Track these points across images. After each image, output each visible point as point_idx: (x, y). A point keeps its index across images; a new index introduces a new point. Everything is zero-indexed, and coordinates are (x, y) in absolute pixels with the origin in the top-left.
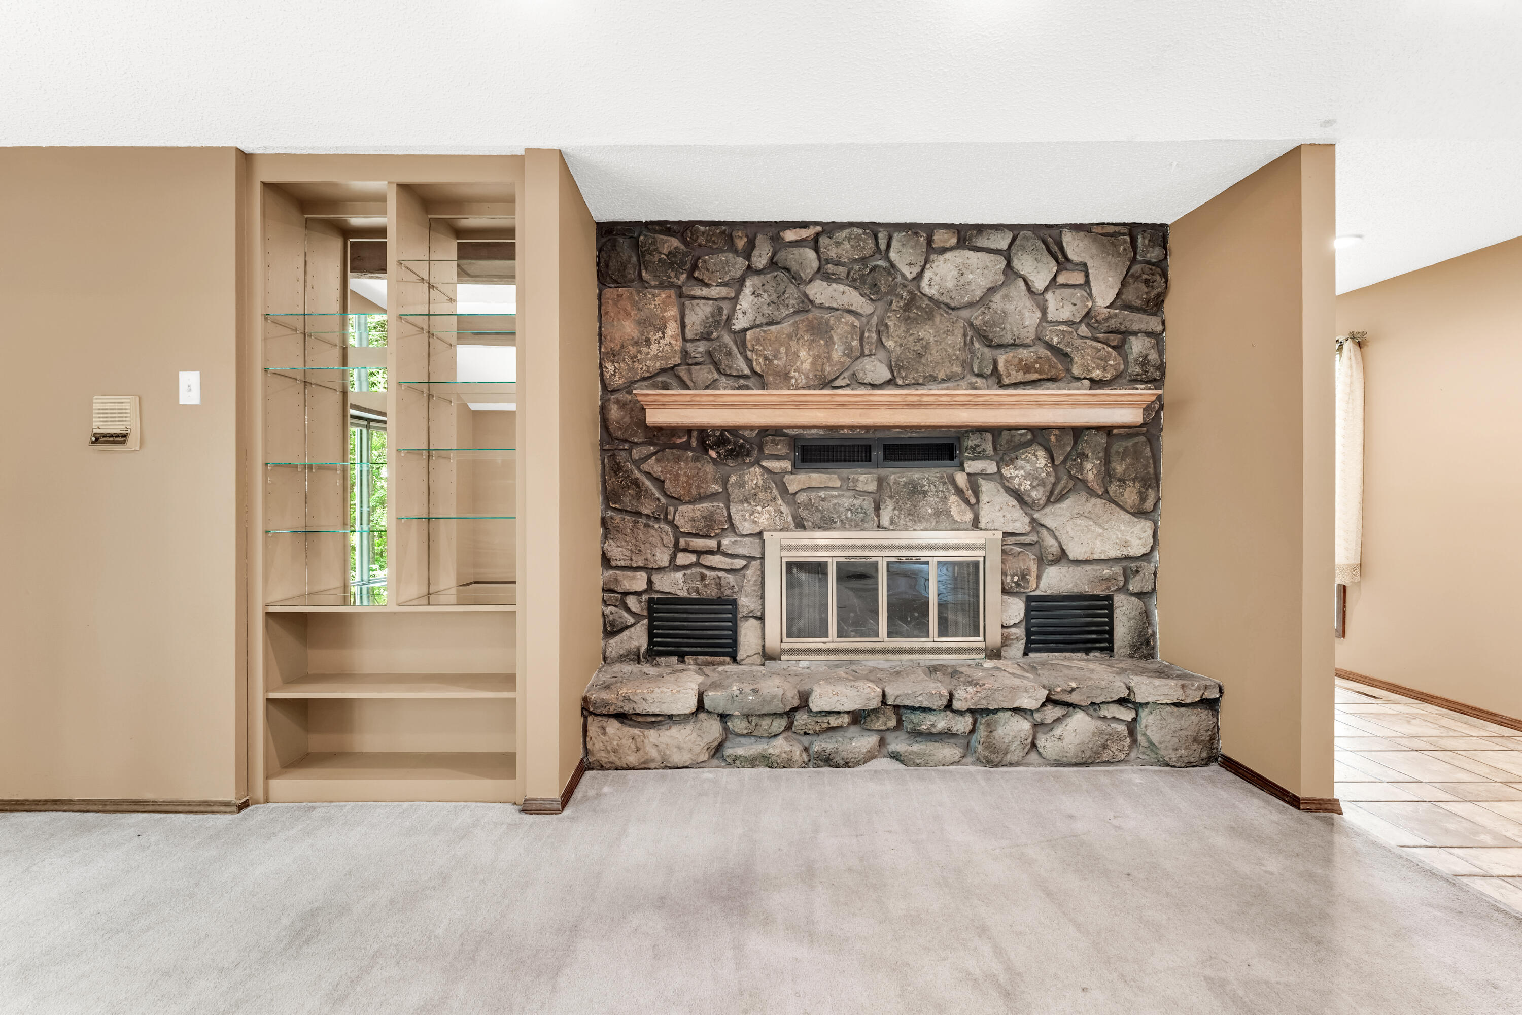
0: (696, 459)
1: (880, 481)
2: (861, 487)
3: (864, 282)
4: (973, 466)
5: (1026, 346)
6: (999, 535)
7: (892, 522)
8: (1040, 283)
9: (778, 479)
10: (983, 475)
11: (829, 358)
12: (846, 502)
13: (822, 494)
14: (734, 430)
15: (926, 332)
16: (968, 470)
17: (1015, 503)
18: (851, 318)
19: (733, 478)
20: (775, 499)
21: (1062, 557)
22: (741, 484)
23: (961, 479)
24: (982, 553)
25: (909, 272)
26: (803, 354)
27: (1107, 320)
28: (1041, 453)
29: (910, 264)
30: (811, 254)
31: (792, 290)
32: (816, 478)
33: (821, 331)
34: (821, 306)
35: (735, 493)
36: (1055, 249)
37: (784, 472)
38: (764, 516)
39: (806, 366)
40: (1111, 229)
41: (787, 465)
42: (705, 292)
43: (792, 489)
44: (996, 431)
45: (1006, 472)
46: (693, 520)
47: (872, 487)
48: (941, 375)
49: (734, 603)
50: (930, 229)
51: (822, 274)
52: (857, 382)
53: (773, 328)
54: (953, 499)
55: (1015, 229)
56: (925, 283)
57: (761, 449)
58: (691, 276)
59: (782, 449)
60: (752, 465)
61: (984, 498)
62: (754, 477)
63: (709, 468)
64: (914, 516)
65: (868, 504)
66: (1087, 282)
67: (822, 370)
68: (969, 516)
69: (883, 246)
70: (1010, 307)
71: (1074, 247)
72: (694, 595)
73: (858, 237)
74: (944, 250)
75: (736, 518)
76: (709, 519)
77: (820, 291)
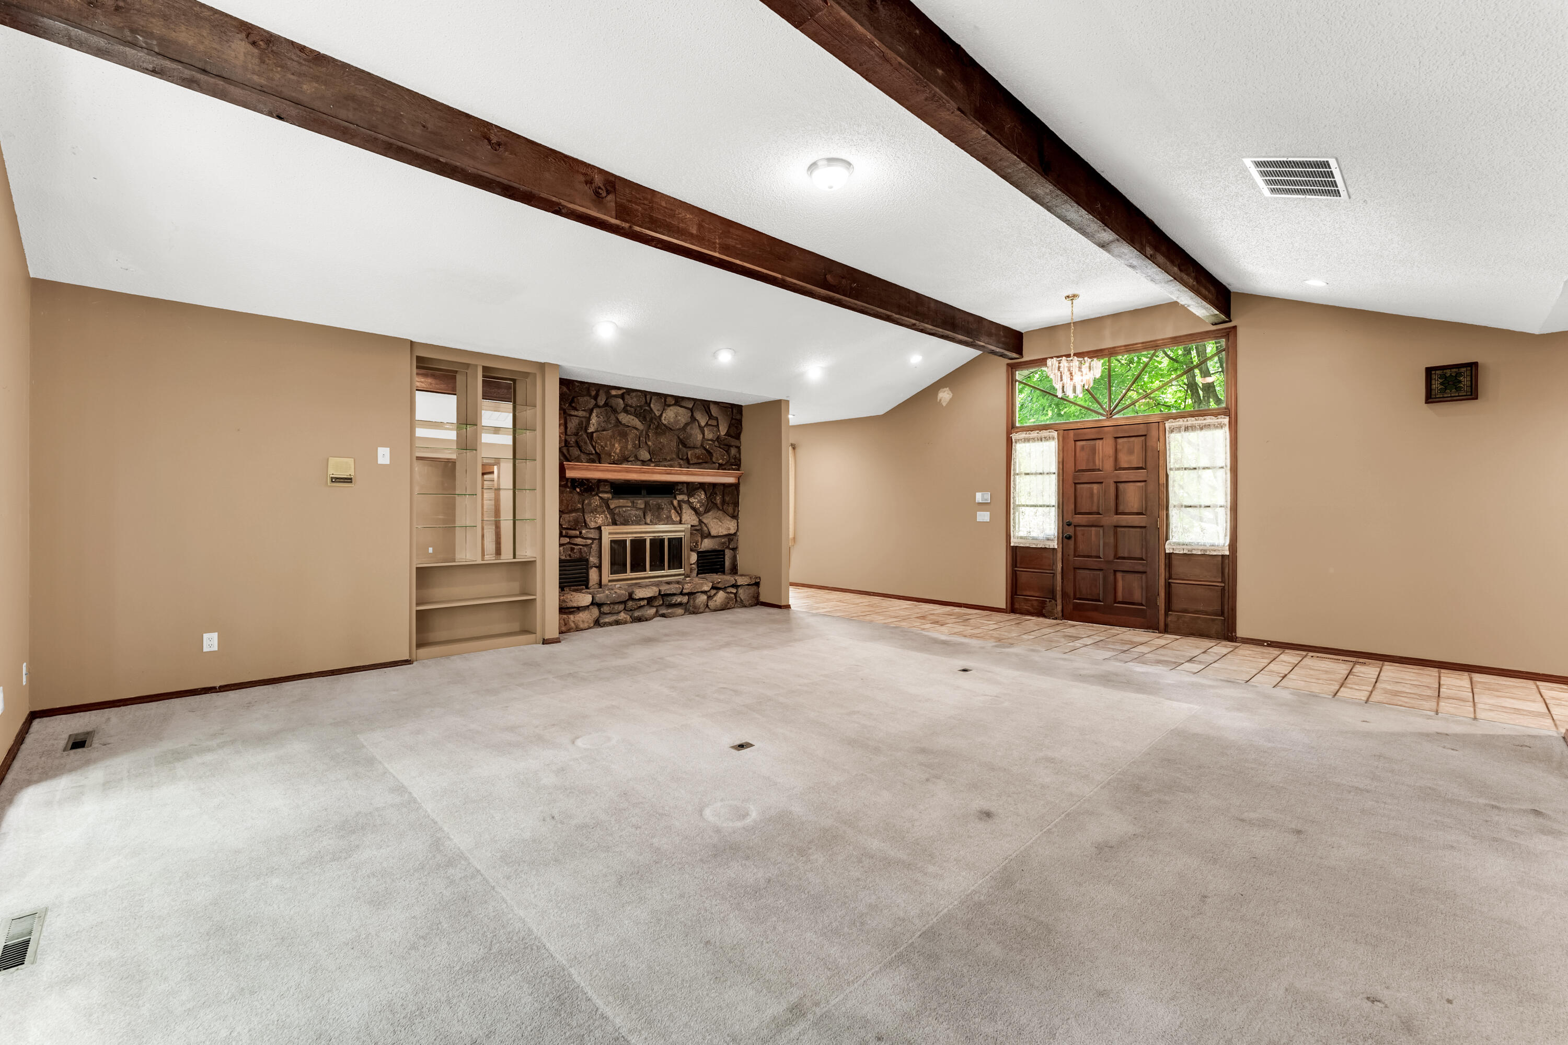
0: (571, 492)
1: (647, 504)
2: (639, 506)
3: (640, 416)
4: (680, 497)
5: (697, 448)
6: (689, 526)
7: (651, 521)
8: (703, 424)
9: (606, 502)
10: (683, 501)
11: (627, 448)
12: (633, 512)
13: (624, 509)
14: (588, 480)
15: (663, 440)
16: (678, 499)
17: (693, 513)
18: (635, 431)
19: (586, 502)
20: (604, 511)
21: (709, 535)
22: (590, 504)
23: (675, 503)
24: (684, 534)
25: (658, 414)
26: (617, 445)
27: (724, 440)
28: (703, 492)
29: (658, 410)
30: (621, 401)
31: (613, 417)
32: (622, 502)
33: (624, 435)
34: (624, 425)
35: (587, 509)
36: (708, 410)
37: (609, 499)
38: (600, 520)
39: (618, 451)
40: (725, 405)
41: (609, 496)
42: (576, 413)
43: (612, 506)
44: (688, 484)
45: (692, 500)
46: (569, 521)
47: (643, 506)
48: (668, 458)
49: (587, 560)
50: (666, 396)
51: (625, 411)
52: (637, 458)
53: (604, 432)
54: (673, 511)
55: (695, 400)
56: (663, 418)
57: (598, 489)
58: (570, 405)
59: (608, 488)
60: (595, 495)
61: (684, 511)
62: (596, 501)
63: (576, 497)
64: (658, 520)
65: (640, 513)
66: (718, 425)
67: (624, 453)
68: (678, 519)
69: (648, 402)
70: (693, 432)
71: (714, 411)
72: (568, 558)
73: (640, 396)
74: (669, 406)
75: (588, 520)
76: (576, 522)
77: (625, 418)
